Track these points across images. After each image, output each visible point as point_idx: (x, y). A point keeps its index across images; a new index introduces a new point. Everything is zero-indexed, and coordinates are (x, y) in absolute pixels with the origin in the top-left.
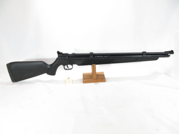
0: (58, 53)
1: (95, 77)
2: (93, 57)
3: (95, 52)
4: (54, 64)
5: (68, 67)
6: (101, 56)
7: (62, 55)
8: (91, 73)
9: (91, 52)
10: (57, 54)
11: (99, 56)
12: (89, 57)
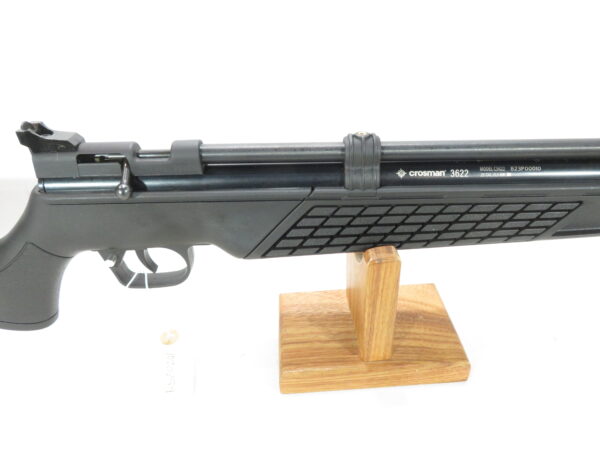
0: (34, 138)
1: (379, 340)
2: (376, 177)
3: (400, 131)
4: (19, 246)
5: (152, 266)
6: (456, 174)
7: (72, 157)
8: (337, 294)
9: (363, 130)
10: (26, 151)
11: (439, 174)
12: (342, 184)
